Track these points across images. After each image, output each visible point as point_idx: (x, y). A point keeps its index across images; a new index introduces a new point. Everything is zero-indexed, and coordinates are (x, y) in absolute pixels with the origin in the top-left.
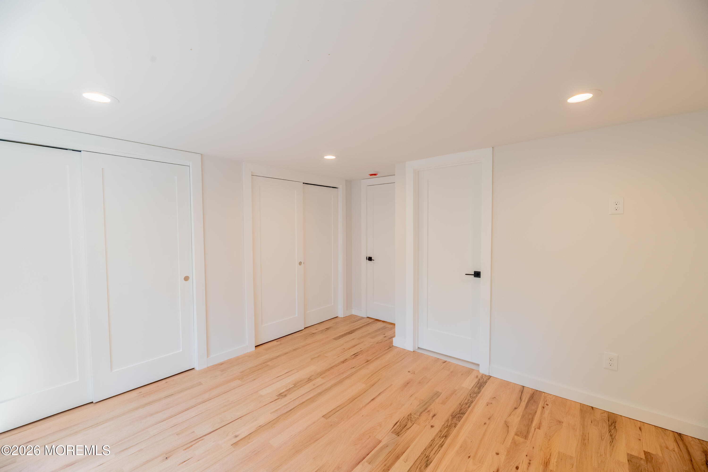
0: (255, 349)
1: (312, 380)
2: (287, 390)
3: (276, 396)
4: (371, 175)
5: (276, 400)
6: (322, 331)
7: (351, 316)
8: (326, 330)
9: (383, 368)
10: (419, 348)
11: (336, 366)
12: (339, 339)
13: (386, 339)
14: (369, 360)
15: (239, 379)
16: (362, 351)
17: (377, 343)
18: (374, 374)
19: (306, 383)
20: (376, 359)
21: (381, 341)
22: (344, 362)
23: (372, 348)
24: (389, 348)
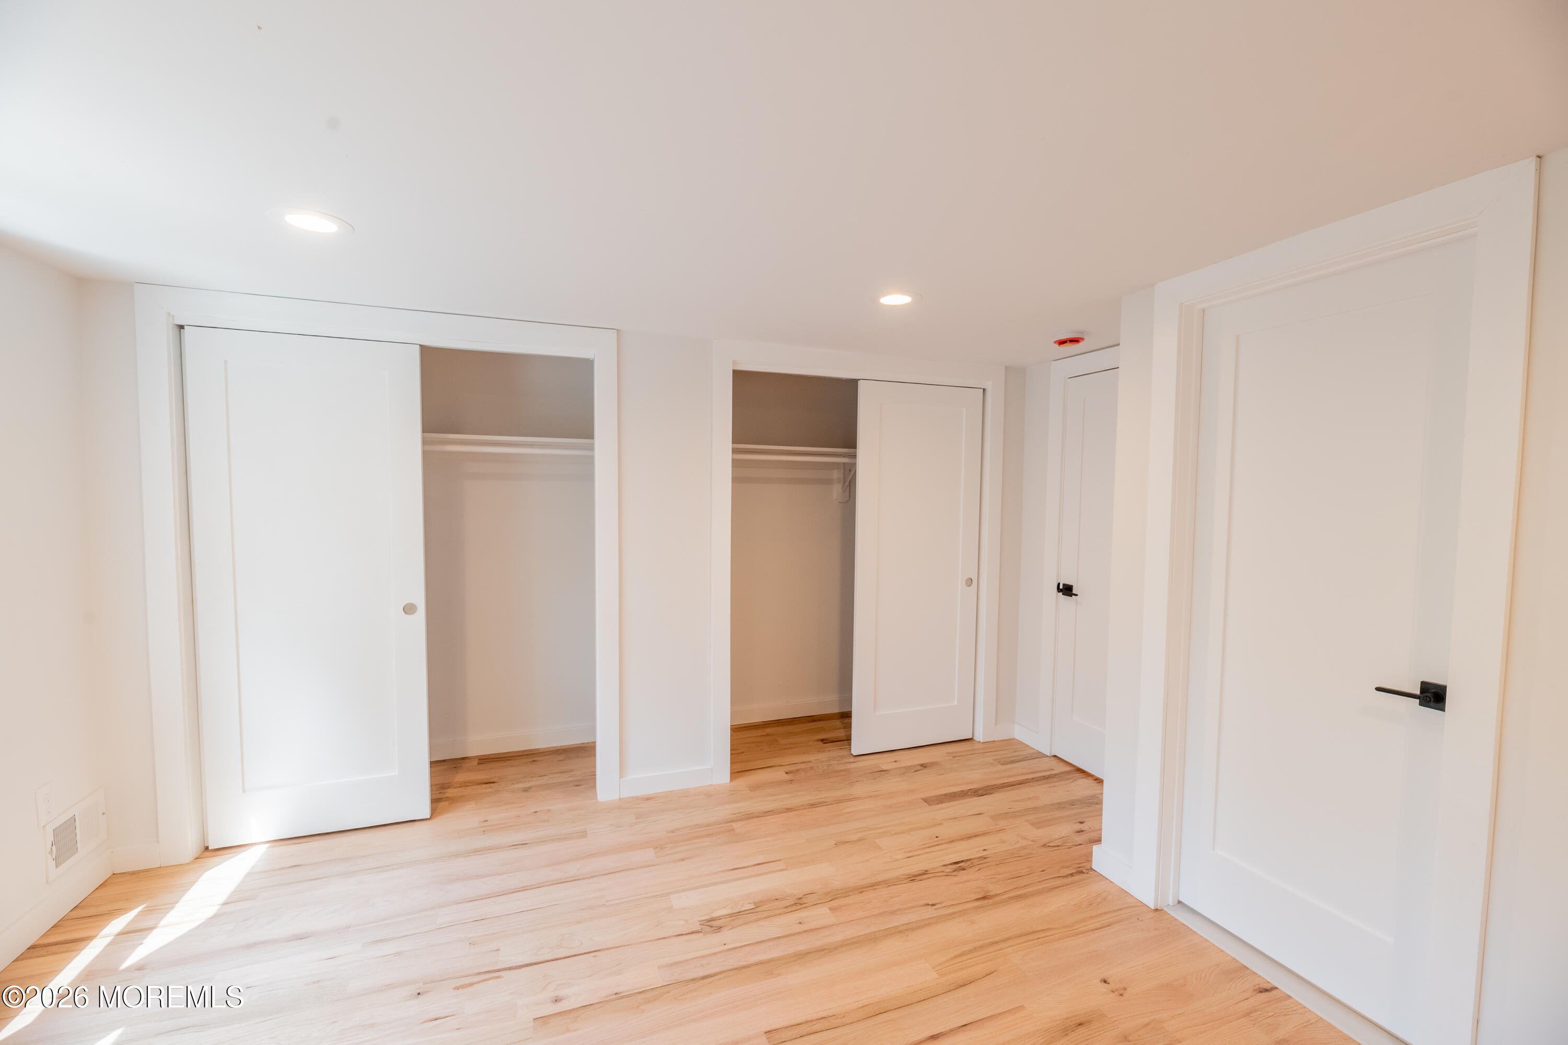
0: (730, 781)
1: (803, 906)
2: (730, 915)
3: (700, 921)
4: (1062, 343)
5: (692, 933)
7: (1010, 743)
8: (919, 768)
9: (1020, 936)
10: (1179, 902)
11: (887, 883)
12: (938, 804)
13: (1079, 839)
14: (991, 894)
15: (656, 848)
16: (985, 858)
17: (1044, 846)
18: (982, 947)
19: (786, 910)
20: (1014, 898)
21: (1059, 844)
22: (917, 878)
23: (1019, 858)
24: (1074, 871)
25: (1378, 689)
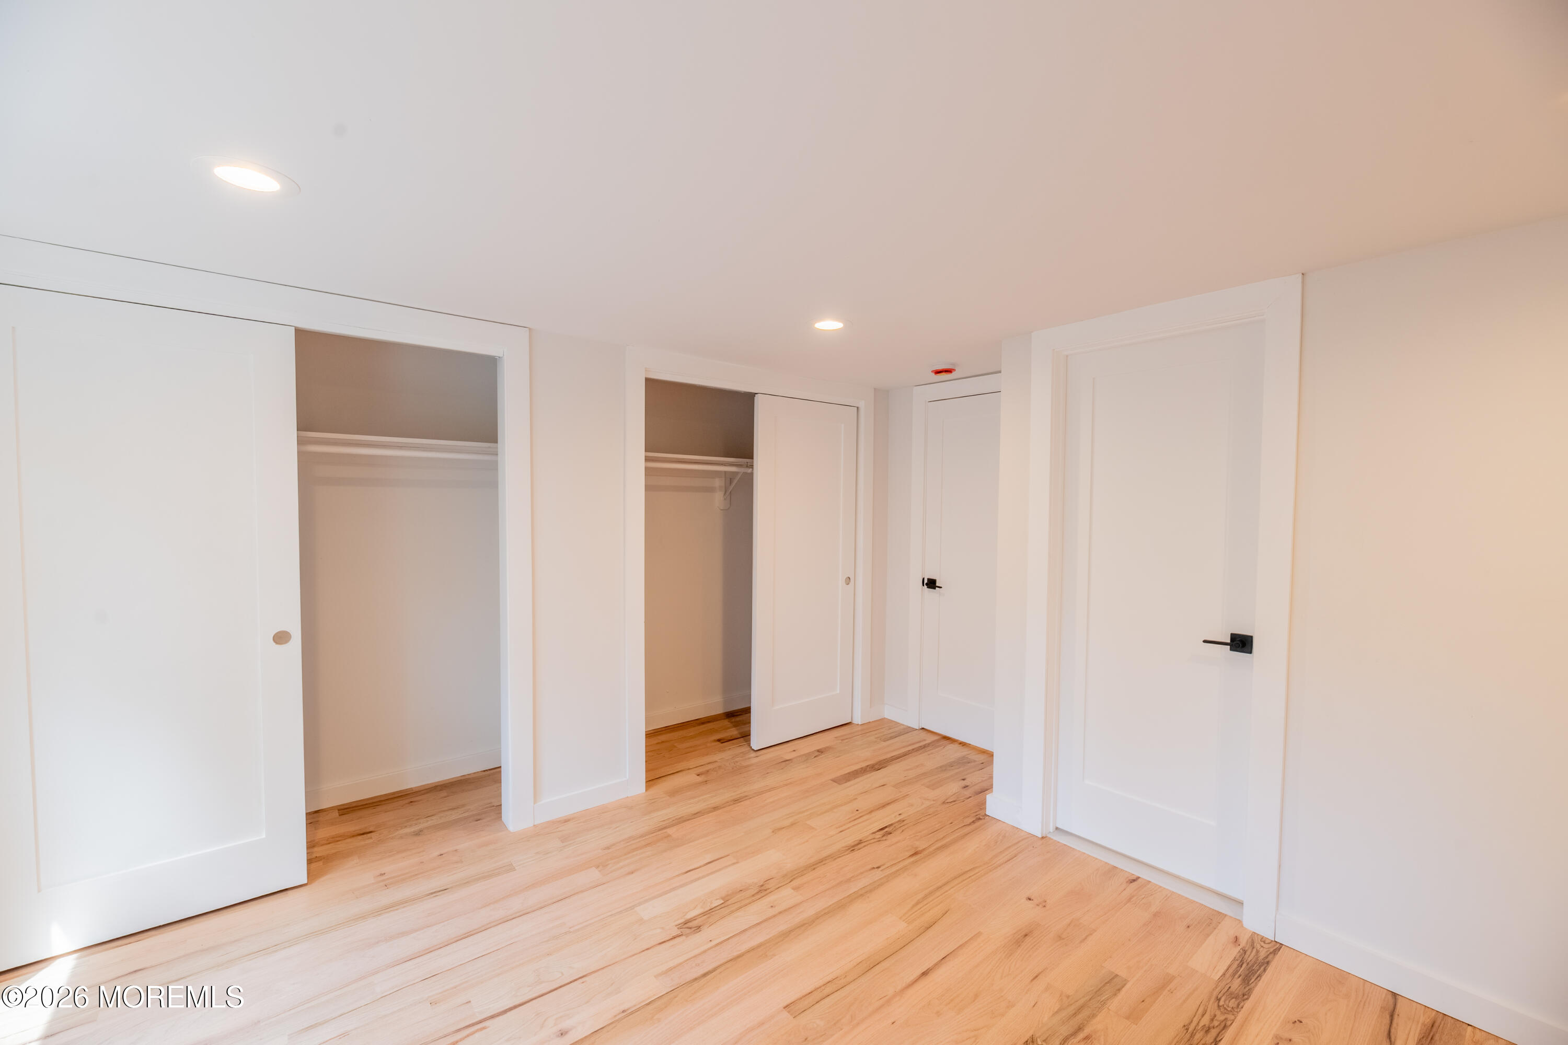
0: (646, 791)
1: (768, 891)
2: (704, 914)
3: (676, 926)
4: (938, 372)
5: (674, 938)
6: (807, 757)
7: (882, 722)
8: (817, 753)
9: (955, 878)
10: (1057, 828)
11: (833, 857)
12: (846, 782)
13: (967, 793)
14: (920, 849)
15: (598, 867)
16: (903, 821)
17: (944, 803)
18: (931, 893)
19: (753, 898)
20: (938, 849)
21: (954, 799)
22: (856, 848)
23: (929, 816)
24: (974, 819)
25: (1205, 641)
